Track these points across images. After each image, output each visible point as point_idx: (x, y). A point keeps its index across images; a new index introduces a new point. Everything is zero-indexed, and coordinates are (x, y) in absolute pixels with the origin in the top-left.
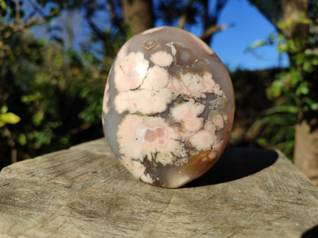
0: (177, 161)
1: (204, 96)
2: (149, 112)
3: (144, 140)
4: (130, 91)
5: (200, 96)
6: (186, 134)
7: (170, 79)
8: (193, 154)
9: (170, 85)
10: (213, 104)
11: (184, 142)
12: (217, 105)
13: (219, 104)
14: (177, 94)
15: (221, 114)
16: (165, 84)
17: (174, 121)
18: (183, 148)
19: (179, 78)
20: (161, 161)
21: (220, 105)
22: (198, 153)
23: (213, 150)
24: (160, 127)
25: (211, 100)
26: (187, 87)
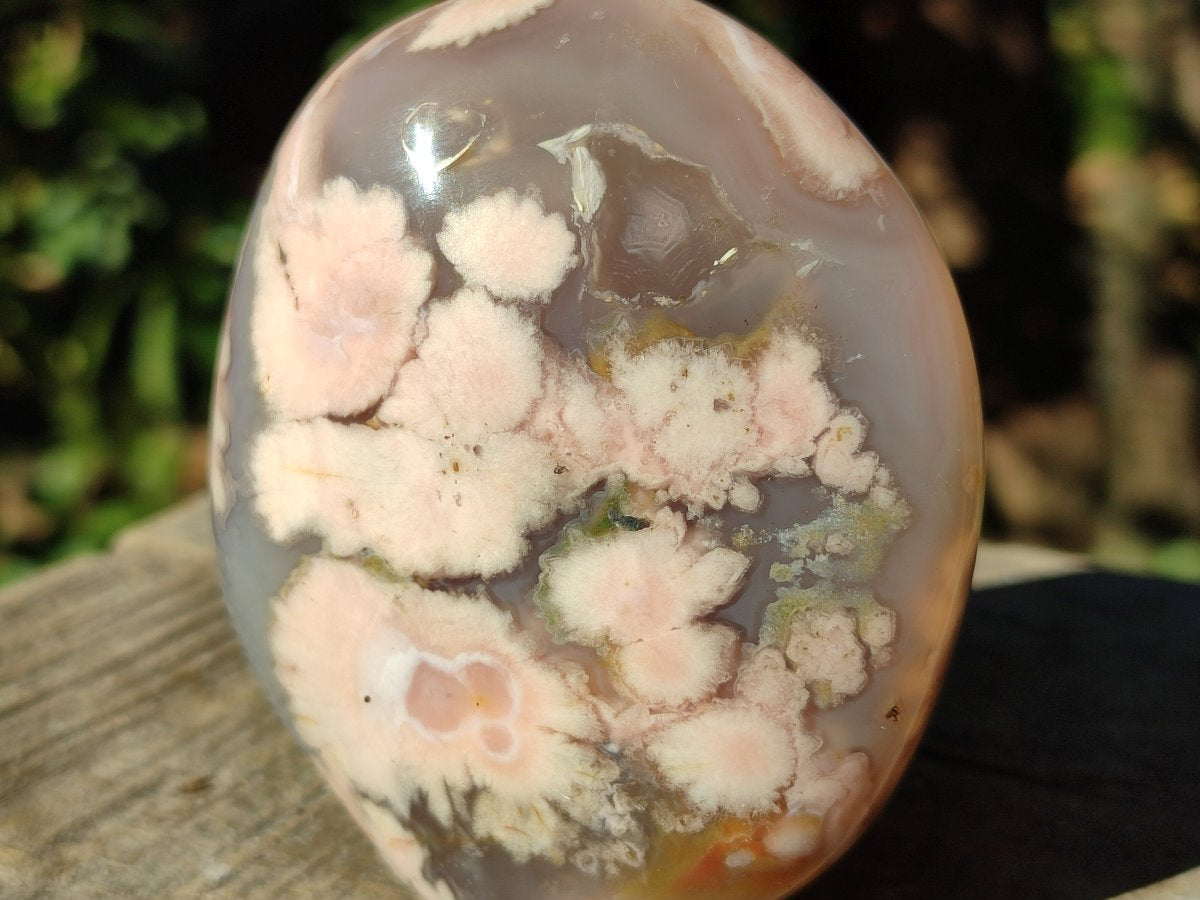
0: (583, 847)
1: (746, 498)
2: (428, 567)
3: (401, 715)
4: (327, 425)
5: (723, 498)
6: (630, 713)
7: (551, 383)
8: (669, 824)
9: (546, 419)
10: (802, 551)
11: (618, 757)
12: (822, 558)
13: (836, 549)
14: (583, 479)
15: (850, 611)
16: (518, 412)
17: (565, 633)
18: (612, 789)
19: (600, 374)
20: (501, 835)
21: (846, 557)
22: (697, 824)
23: (792, 811)
24: (486, 659)
25: (788, 525)
26: (648, 437)
